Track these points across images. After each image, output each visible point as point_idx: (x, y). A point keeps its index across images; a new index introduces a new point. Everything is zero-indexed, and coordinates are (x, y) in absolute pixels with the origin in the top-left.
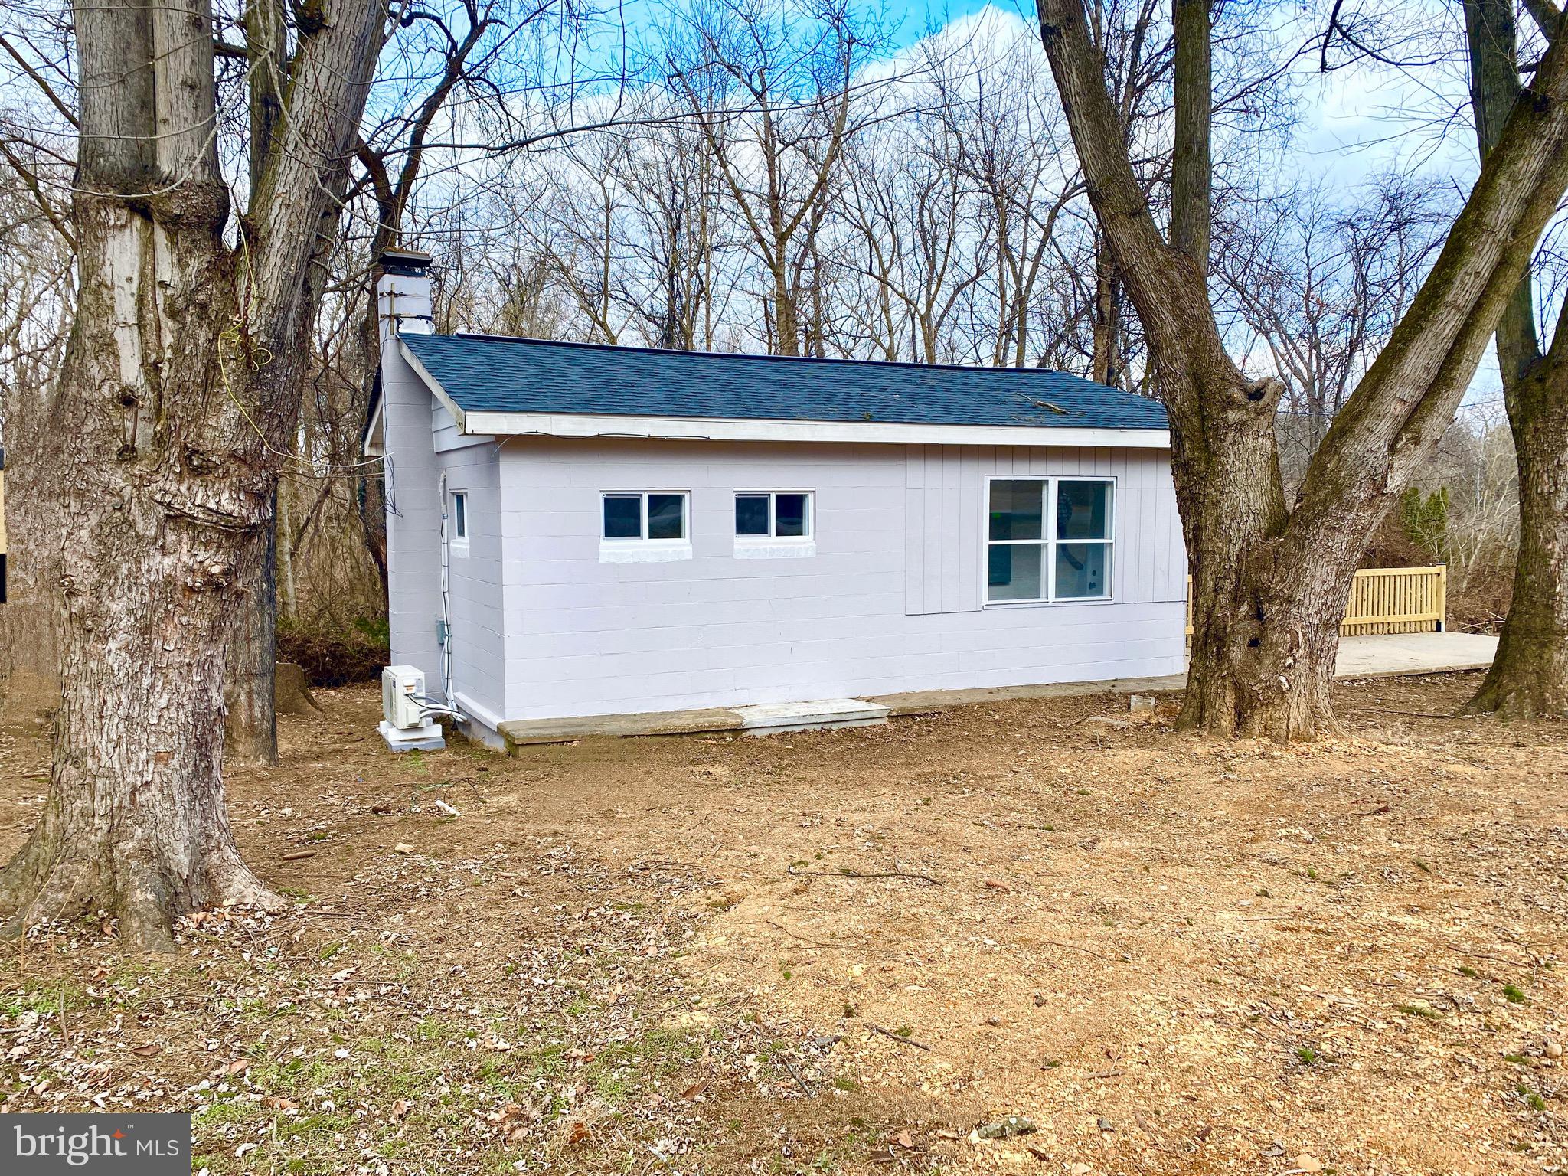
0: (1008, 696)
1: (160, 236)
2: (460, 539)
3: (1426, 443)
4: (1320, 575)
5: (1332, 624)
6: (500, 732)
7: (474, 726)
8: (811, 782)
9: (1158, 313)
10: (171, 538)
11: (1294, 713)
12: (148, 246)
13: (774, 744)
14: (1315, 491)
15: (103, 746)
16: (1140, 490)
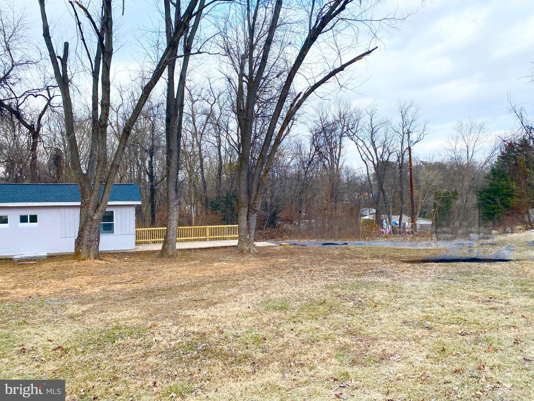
4: (86, 233)
11: (82, 256)
16: (121, 213)
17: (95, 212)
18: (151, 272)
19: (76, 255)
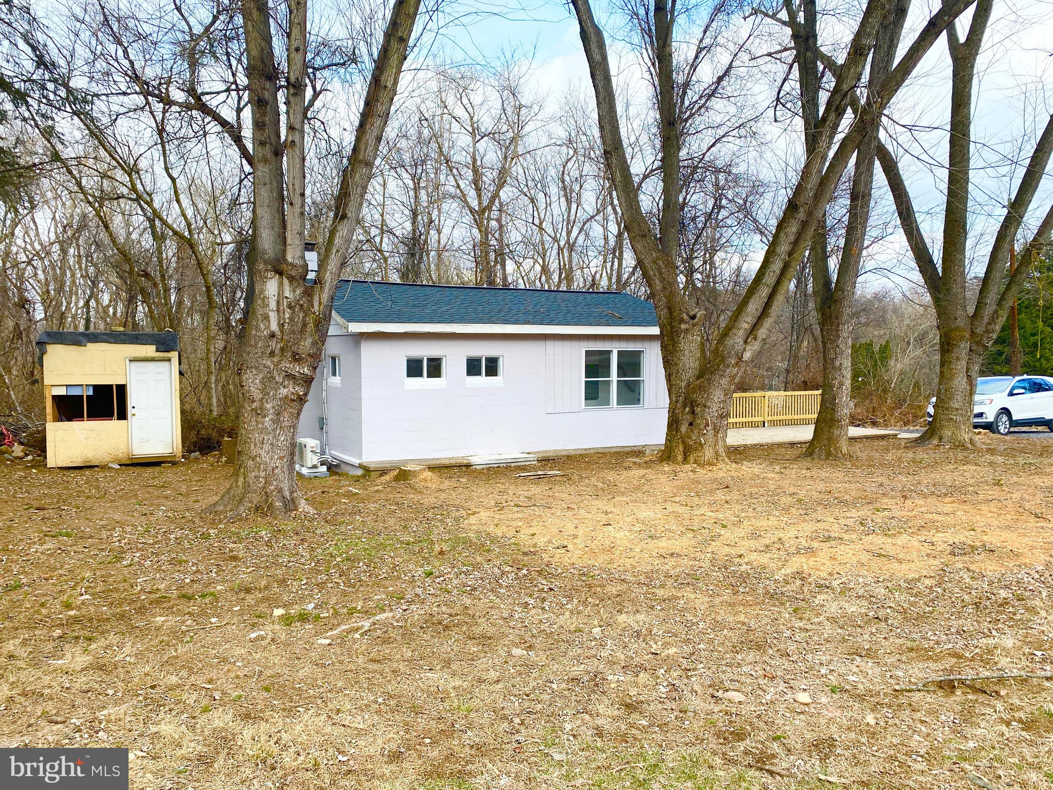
0: (593, 451)
1: (286, 281)
2: (334, 378)
3: (759, 340)
4: (717, 395)
5: (724, 416)
6: (361, 466)
7: (343, 466)
8: (503, 484)
9: (653, 280)
10: (287, 382)
11: (707, 453)
12: (281, 284)
13: (485, 471)
14: (715, 360)
15: (263, 453)
17: (746, 342)
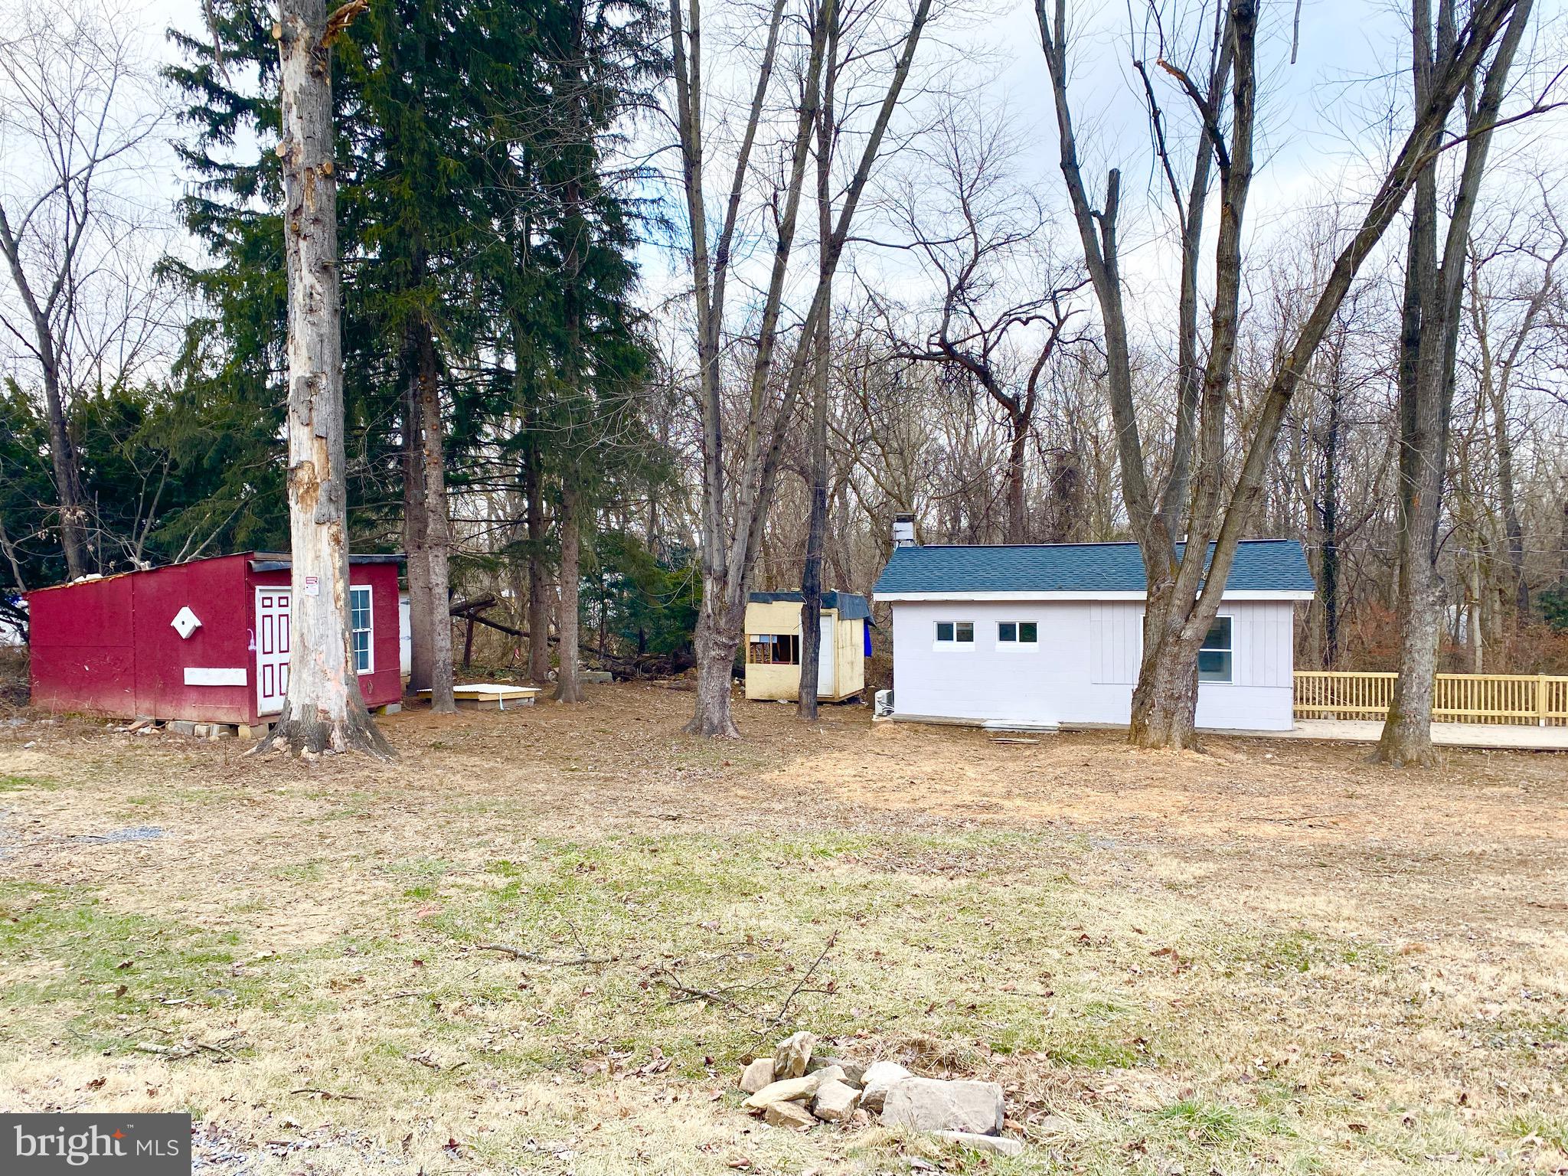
4: (1162, 674)
11: (1152, 735)
16: (1252, 623)
17: (1187, 620)
18: (1359, 802)
19: (1136, 733)
